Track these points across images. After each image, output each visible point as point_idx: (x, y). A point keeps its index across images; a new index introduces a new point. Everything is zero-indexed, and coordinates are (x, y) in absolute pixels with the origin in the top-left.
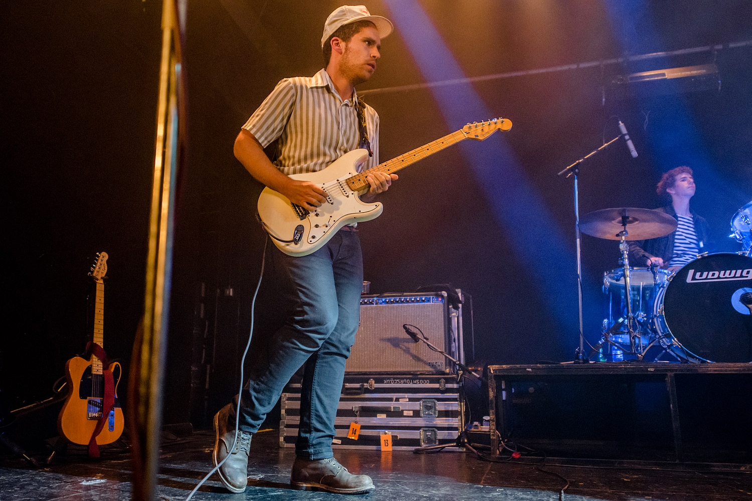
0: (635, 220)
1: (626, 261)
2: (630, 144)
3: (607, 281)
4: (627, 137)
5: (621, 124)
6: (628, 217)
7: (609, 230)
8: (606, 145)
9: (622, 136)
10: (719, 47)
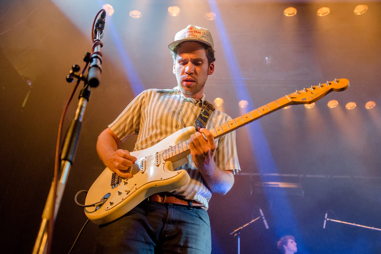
4: (264, 218)
8: (253, 221)
9: (261, 217)
10: (302, 176)
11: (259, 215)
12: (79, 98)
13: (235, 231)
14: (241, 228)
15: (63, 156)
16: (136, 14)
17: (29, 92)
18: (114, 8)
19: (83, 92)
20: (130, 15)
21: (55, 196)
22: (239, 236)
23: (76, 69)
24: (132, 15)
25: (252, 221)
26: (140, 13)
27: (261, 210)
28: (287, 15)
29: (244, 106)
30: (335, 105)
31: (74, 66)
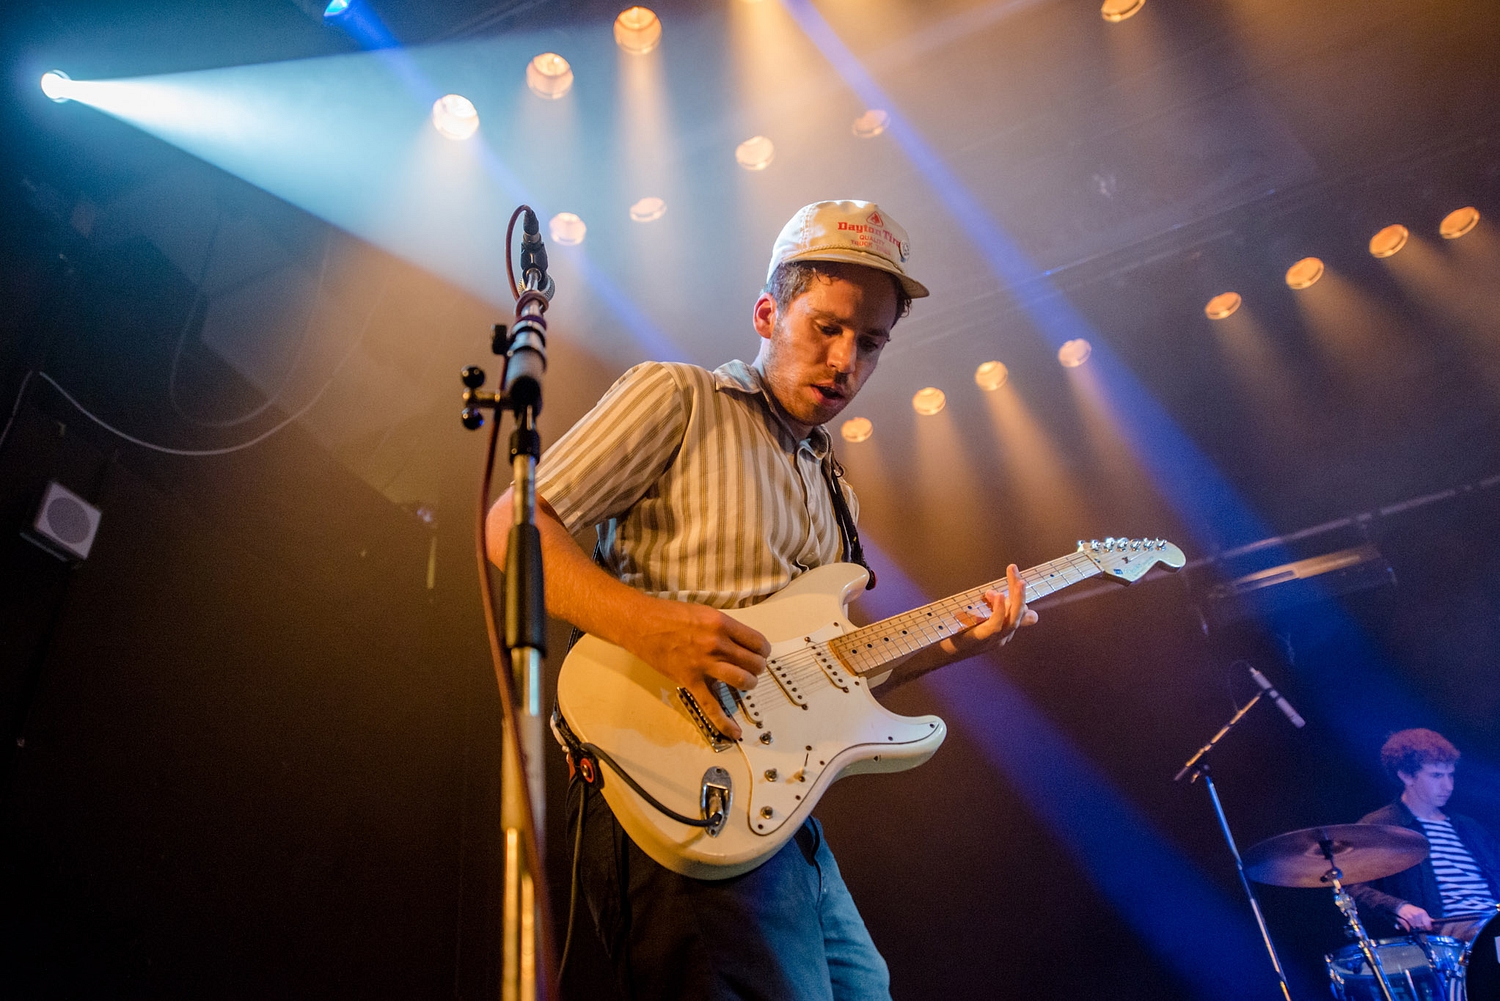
0: (1346, 844)
1: (1358, 930)
2: (1283, 704)
3: (1336, 974)
4: (1274, 694)
5: (1256, 673)
6: (1330, 842)
7: (1305, 870)
8: (1241, 713)
9: (1265, 694)
10: (1365, 517)
11: (1255, 688)
12: (512, 459)
13: (1189, 764)
14: (1207, 748)
15: (511, 638)
16: (648, 210)
17: (434, 541)
18: (582, 218)
19: (516, 440)
20: (634, 217)
21: (522, 759)
22: (1207, 778)
23: (474, 379)
24: (639, 216)
25: (1238, 717)
26: (660, 202)
27: (1257, 669)
28: (1117, 18)
29: (1079, 360)
30: (1399, 243)
31: (466, 373)
